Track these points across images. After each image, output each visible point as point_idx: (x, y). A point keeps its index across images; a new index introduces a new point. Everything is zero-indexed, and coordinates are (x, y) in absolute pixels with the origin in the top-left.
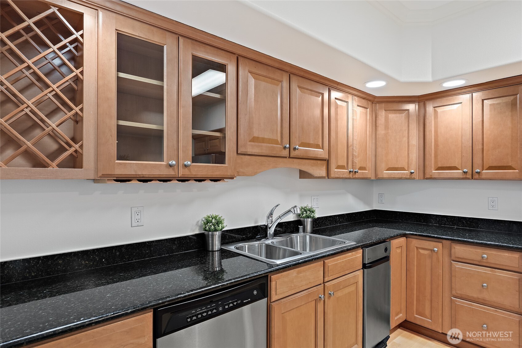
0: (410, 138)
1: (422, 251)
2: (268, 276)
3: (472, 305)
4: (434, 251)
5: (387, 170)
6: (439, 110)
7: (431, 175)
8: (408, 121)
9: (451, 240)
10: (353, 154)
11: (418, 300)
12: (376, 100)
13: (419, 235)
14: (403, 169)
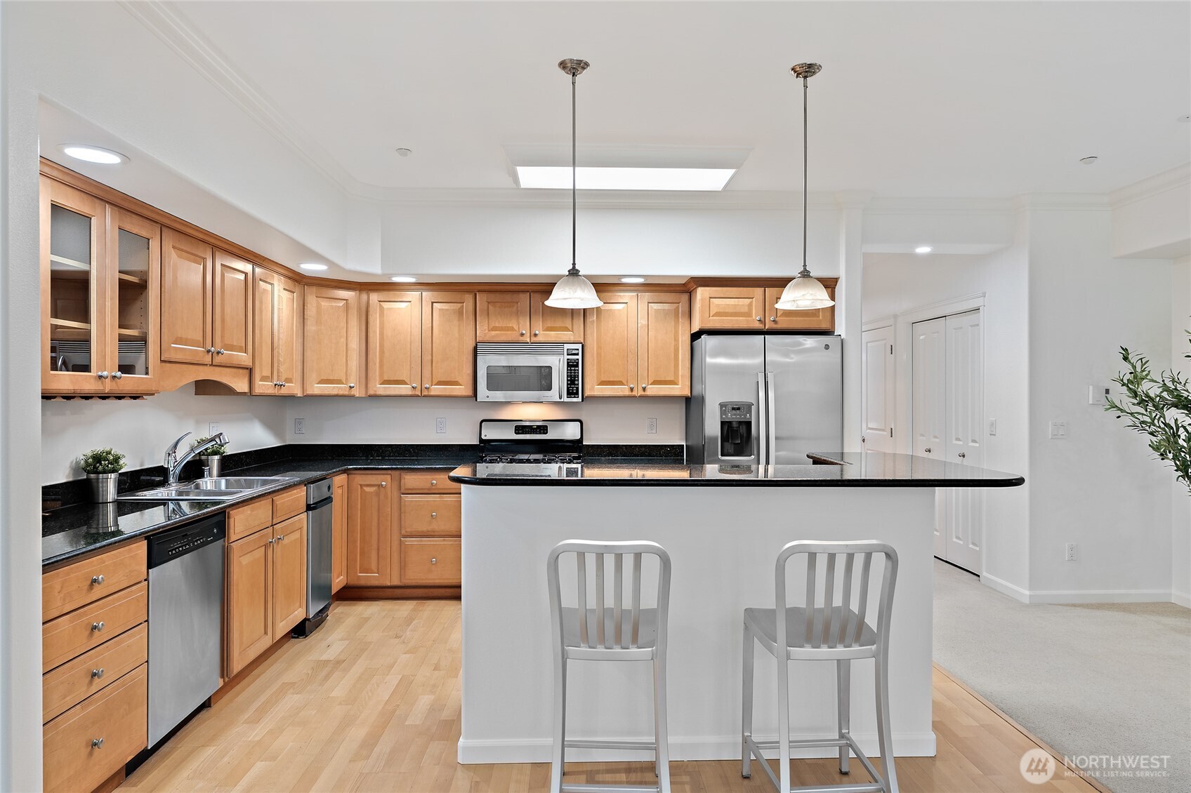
0: (349, 339)
1: (367, 489)
2: (225, 512)
3: (421, 541)
4: (382, 485)
5: (319, 383)
6: (385, 305)
7: (375, 391)
8: (347, 315)
9: (401, 469)
10: (278, 360)
11: (362, 553)
12: (304, 280)
13: (365, 469)
14: (339, 382)
